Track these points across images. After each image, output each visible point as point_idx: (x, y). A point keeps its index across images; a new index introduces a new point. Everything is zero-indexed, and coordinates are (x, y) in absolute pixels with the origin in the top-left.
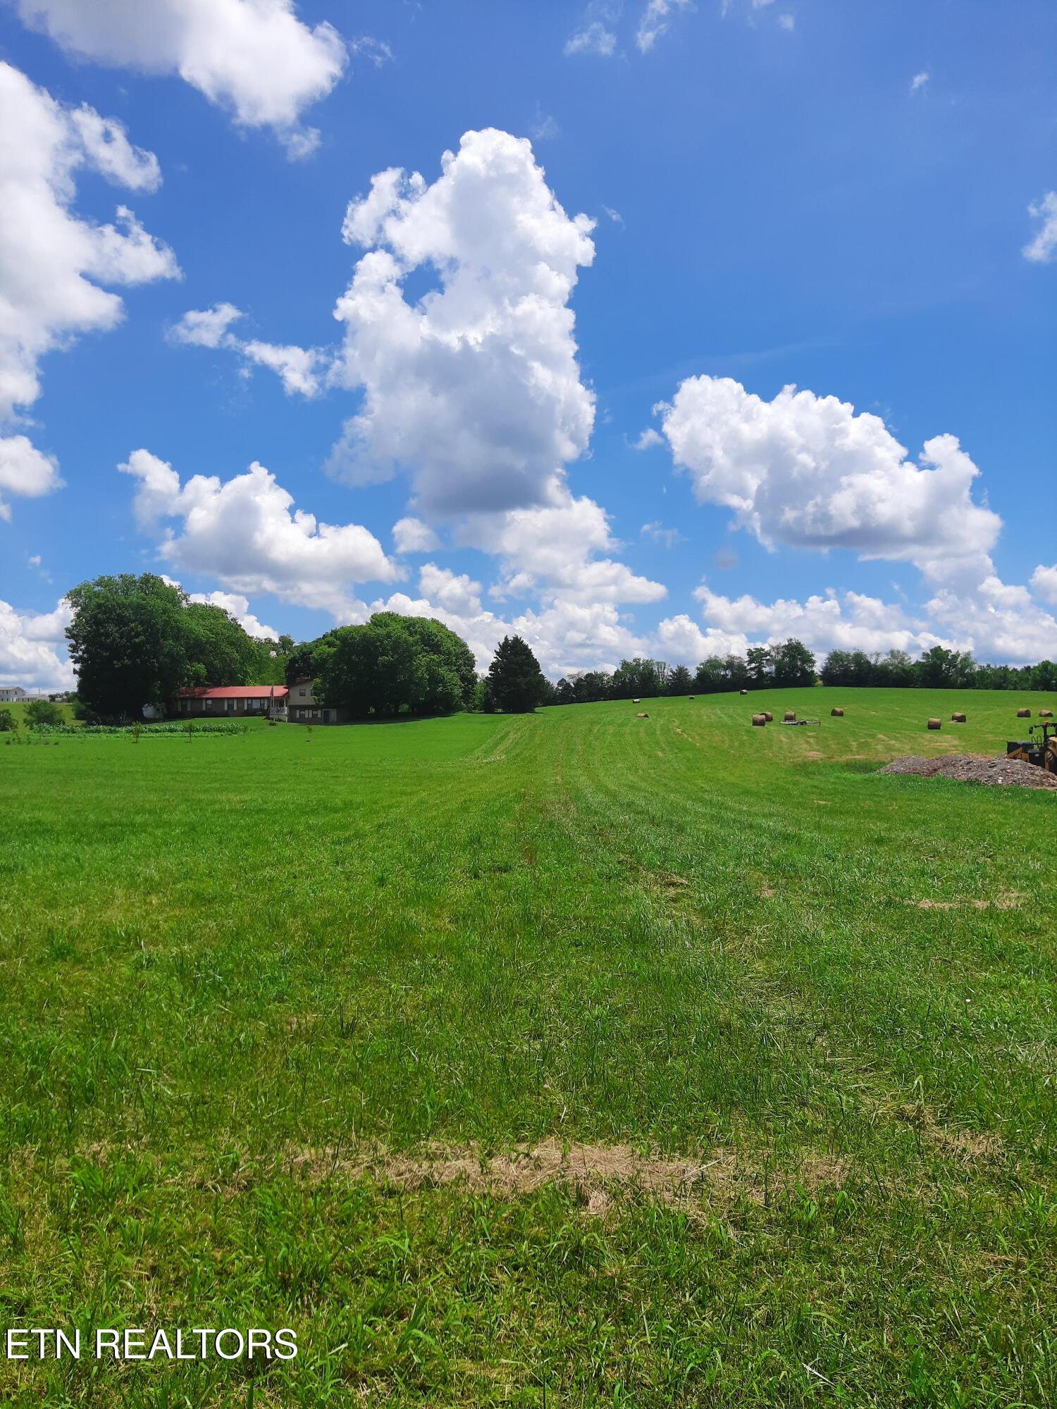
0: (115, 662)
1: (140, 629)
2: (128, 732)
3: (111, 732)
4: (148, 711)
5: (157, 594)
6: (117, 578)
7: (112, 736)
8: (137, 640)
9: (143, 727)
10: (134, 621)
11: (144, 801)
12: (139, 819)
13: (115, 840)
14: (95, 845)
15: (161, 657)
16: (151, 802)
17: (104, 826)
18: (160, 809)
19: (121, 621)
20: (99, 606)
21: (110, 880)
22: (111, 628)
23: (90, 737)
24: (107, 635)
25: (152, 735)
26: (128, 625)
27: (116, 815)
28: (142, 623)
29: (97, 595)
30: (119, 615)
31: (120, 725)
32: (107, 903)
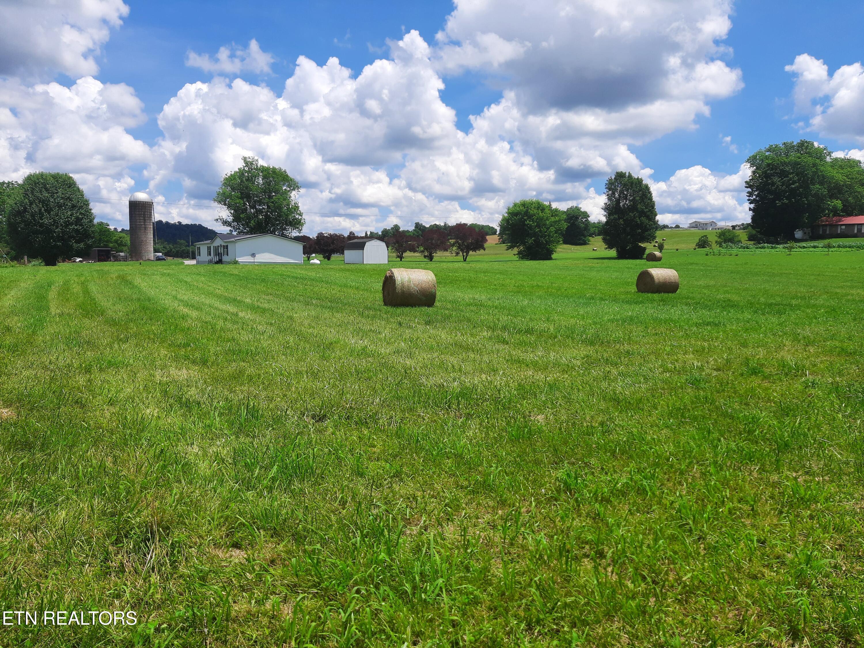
0: (777, 202)
1: (796, 178)
2: (784, 248)
3: (772, 248)
4: (798, 234)
5: (809, 153)
6: (781, 145)
7: (773, 250)
8: (793, 186)
9: (795, 244)
10: (792, 173)
11: (796, 292)
12: (794, 302)
13: (780, 313)
14: (767, 315)
15: (810, 198)
16: (800, 292)
17: (771, 304)
18: (809, 297)
19: (783, 174)
20: (768, 165)
21: (780, 336)
22: (776, 179)
23: (758, 251)
24: (773, 184)
25: (801, 250)
26: (788, 177)
27: (778, 299)
28: (797, 175)
29: (767, 158)
30: (781, 170)
31: (778, 243)
32: (780, 347)
